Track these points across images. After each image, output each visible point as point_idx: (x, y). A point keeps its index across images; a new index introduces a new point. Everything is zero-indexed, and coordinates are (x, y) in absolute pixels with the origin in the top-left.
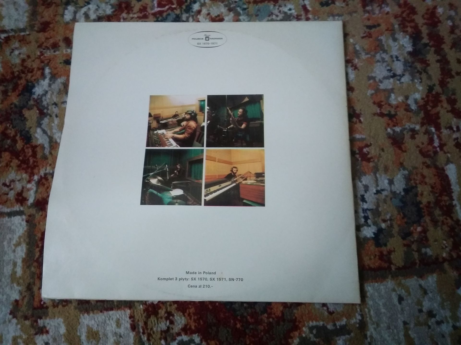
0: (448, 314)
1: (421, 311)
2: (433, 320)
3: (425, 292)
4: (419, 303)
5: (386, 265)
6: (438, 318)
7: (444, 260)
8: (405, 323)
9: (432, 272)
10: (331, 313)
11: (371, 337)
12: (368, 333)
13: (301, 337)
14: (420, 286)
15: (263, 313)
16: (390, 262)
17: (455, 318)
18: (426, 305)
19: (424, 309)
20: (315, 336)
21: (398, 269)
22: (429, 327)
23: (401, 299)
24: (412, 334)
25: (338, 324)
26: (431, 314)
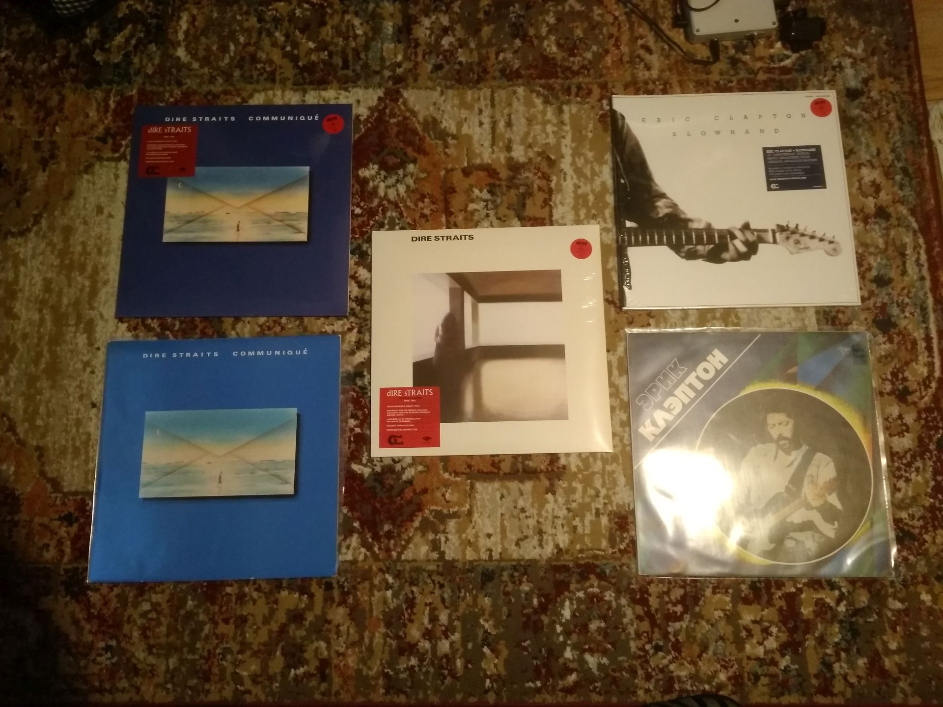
0: (535, 512)
1: (515, 507)
2: (524, 515)
3: (522, 494)
4: (515, 501)
5: (496, 471)
6: (527, 514)
7: (542, 471)
8: (502, 515)
9: (530, 479)
10: (448, 502)
11: (475, 522)
12: (474, 520)
13: (423, 517)
14: (520, 489)
15: (397, 496)
16: (499, 469)
17: (539, 515)
18: (521, 503)
19: (519, 507)
20: (434, 517)
21: (505, 474)
22: (519, 519)
23: (502, 497)
24: (506, 523)
25: (451, 510)
26: (523, 510)
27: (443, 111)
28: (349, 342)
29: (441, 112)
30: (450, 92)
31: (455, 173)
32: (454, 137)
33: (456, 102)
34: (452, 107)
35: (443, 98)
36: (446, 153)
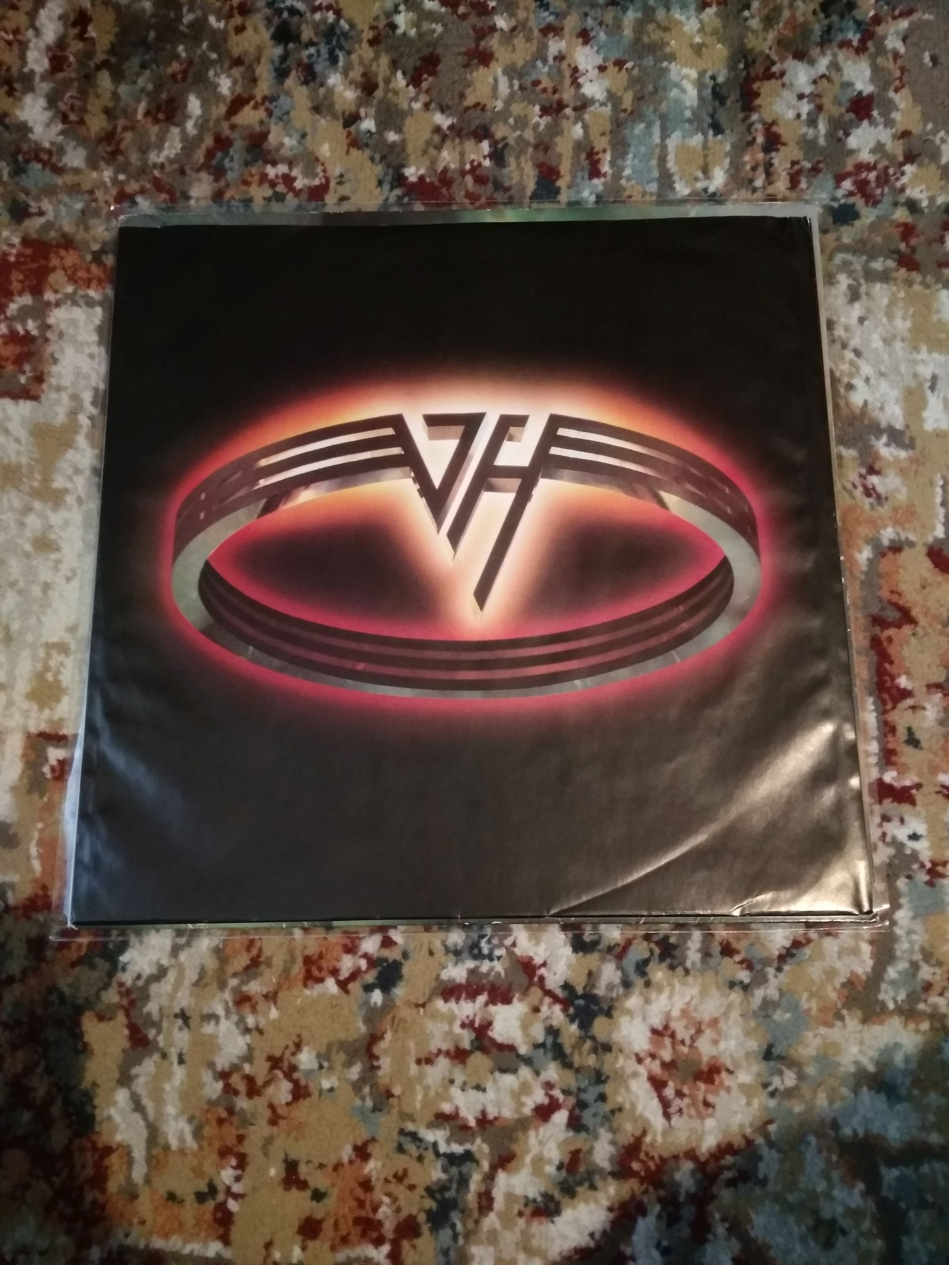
27: (857, 353)
28: (539, 1161)
29: (849, 355)
30: (881, 292)
31: (906, 556)
32: (896, 437)
33: (902, 325)
34: (888, 341)
35: (857, 310)
36: (869, 492)
